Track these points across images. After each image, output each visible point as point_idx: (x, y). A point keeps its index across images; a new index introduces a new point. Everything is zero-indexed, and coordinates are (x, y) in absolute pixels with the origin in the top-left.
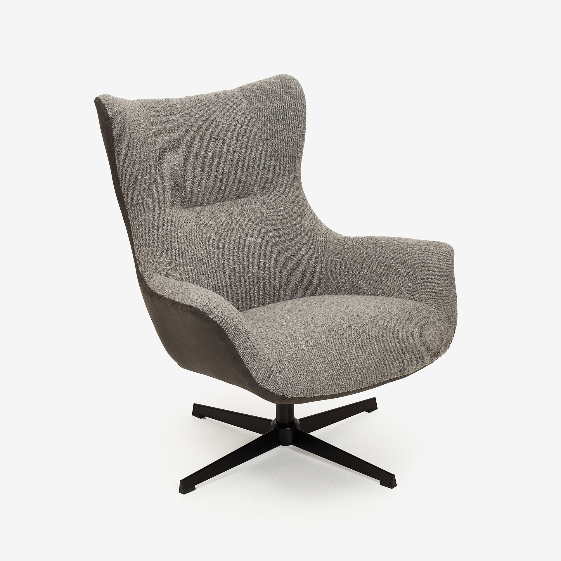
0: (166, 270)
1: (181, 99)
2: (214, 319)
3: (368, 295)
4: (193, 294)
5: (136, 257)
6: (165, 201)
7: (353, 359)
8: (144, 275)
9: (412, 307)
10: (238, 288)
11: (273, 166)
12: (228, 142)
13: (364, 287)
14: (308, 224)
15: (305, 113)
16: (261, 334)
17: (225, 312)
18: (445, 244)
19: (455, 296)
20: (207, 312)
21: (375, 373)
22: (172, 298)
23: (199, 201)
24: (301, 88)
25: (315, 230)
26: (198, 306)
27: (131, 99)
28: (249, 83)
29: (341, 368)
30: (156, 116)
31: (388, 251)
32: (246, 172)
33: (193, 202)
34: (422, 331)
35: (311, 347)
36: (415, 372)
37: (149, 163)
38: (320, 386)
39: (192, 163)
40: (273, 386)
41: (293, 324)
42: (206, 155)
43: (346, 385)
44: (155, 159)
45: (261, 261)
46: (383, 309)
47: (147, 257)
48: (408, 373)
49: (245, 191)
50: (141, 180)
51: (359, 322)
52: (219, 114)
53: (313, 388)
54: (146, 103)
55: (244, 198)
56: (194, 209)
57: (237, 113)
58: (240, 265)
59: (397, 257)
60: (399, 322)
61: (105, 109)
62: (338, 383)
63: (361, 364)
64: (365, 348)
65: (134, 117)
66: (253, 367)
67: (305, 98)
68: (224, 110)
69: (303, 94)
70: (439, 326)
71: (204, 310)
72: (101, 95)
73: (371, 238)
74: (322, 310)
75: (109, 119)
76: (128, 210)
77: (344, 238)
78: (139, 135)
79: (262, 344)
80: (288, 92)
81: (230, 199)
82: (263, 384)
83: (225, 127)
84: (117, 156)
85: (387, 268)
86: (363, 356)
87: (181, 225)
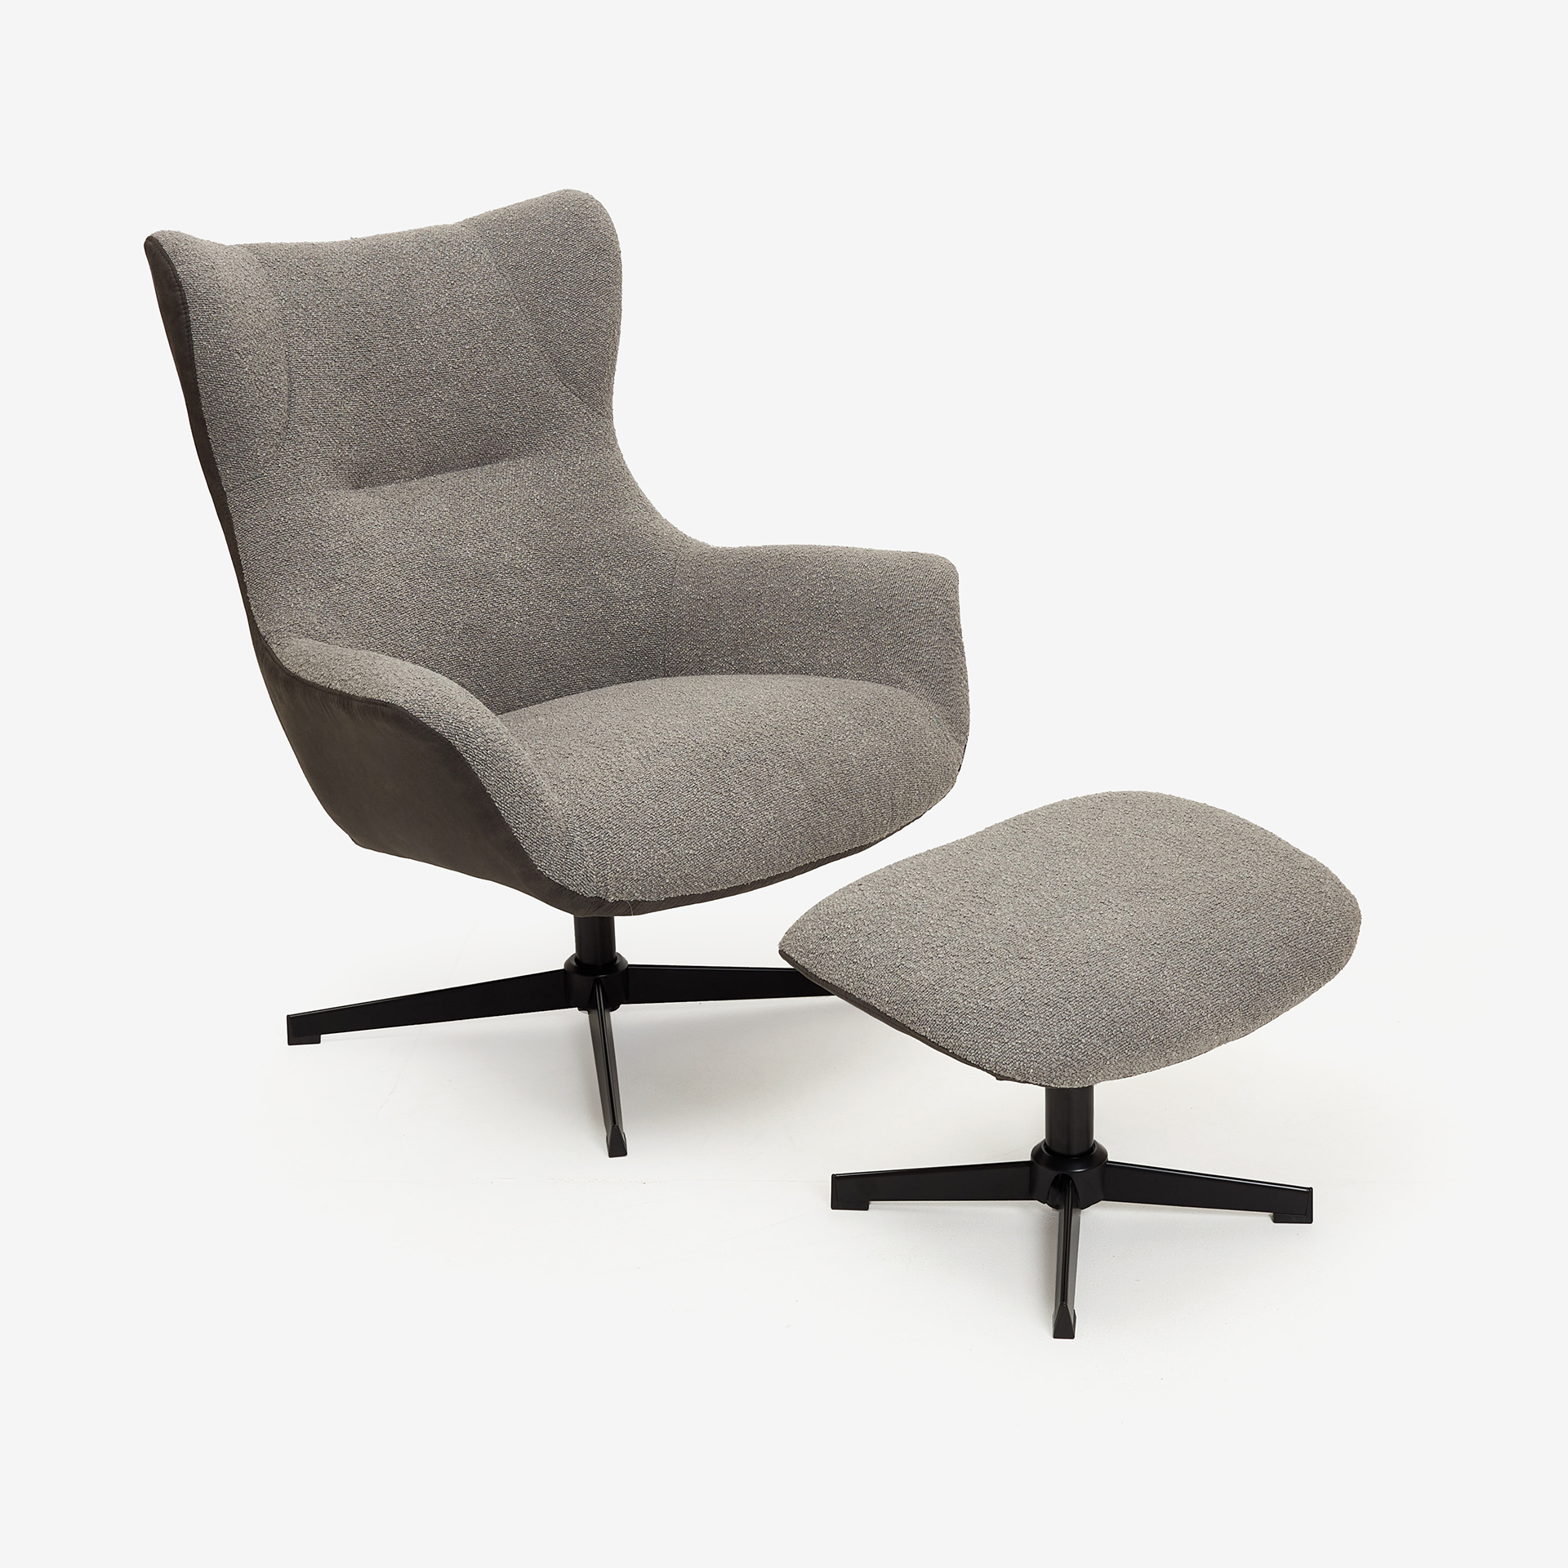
0: (318, 627)
1: (341, 244)
2: (438, 729)
3: (771, 672)
4: (385, 675)
5: (248, 598)
6: (312, 472)
7: (751, 812)
8: (268, 639)
9: (872, 696)
10: (481, 665)
11: (552, 392)
12: (449, 340)
13: (762, 657)
14: (632, 520)
15: (620, 276)
16: (543, 762)
17: (462, 713)
18: (937, 557)
19: (963, 671)
20: (422, 714)
21: (798, 842)
22: (338, 687)
23: (388, 471)
24: (608, 220)
25: (649, 535)
26: (400, 701)
27: (227, 244)
28: (492, 210)
29: (725, 833)
30: (285, 281)
31: (815, 576)
32: (492, 407)
33: (374, 473)
34: (896, 747)
35: (657, 789)
36: (884, 839)
37: (272, 385)
38: (679, 873)
39: (370, 386)
40: (575, 878)
41: (613, 739)
42: (402, 369)
43: (738, 870)
44: (286, 377)
45: (531, 603)
46: (809, 701)
47: (275, 598)
48: (870, 840)
49: (491, 450)
50: (257, 424)
51: (760, 730)
52: (428, 277)
53: (663, 879)
54: (263, 251)
55: (489, 466)
56: (377, 489)
57: (469, 276)
58: (485, 613)
59: (834, 588)
60: (846, 728)
61: (170, 262)
62: (719, 866)
63: (769, 822)
64: (775, 787)
65: (237, 282)
66: (528, 834)
67: (618, 243)
68: (439, 267)
69: (614, 234)
70: (933, 736)
71: (416, 710)
72: (159, 230)
73: (776, 548)
74: (676, 707)
75: (180, 286)
76: (228, 493)
77: (715, 550)
78: (250, 321)
79: (546, 785)
80: (580, 227)
81: (457, 468)
82: (553, 872)
83: (442, 307)
84: (200, 370)
85: (812, 614)
86: (772, 805)
87: (349, 524)
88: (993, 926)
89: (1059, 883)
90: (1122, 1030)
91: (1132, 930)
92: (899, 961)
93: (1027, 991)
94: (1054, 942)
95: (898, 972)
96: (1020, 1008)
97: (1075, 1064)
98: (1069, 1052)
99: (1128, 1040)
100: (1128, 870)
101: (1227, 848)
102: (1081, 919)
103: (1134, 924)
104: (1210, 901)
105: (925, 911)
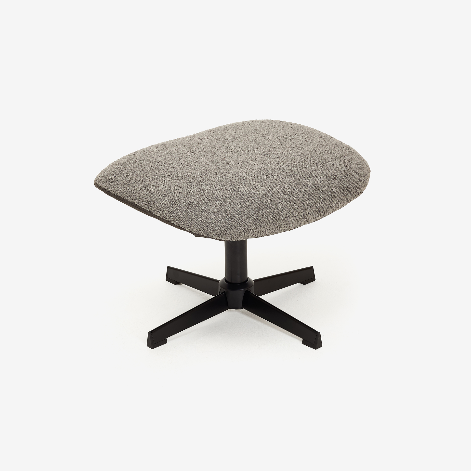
88: (195, 167)
89: (228, 151)
90: (257, 213)
91: (262, 169)
92: (148, 182)
93: (210, 194)
94: (224, 173)
95: (148, 188)
96: (206, 202)
97: (234, 228)
98: (230, 223)
99: (260, 218)
100: (262, 146)
101: (308, 139)
102: (238, 164)
103: (264, 167)
104: (300, 158)
105: (163, 161)
